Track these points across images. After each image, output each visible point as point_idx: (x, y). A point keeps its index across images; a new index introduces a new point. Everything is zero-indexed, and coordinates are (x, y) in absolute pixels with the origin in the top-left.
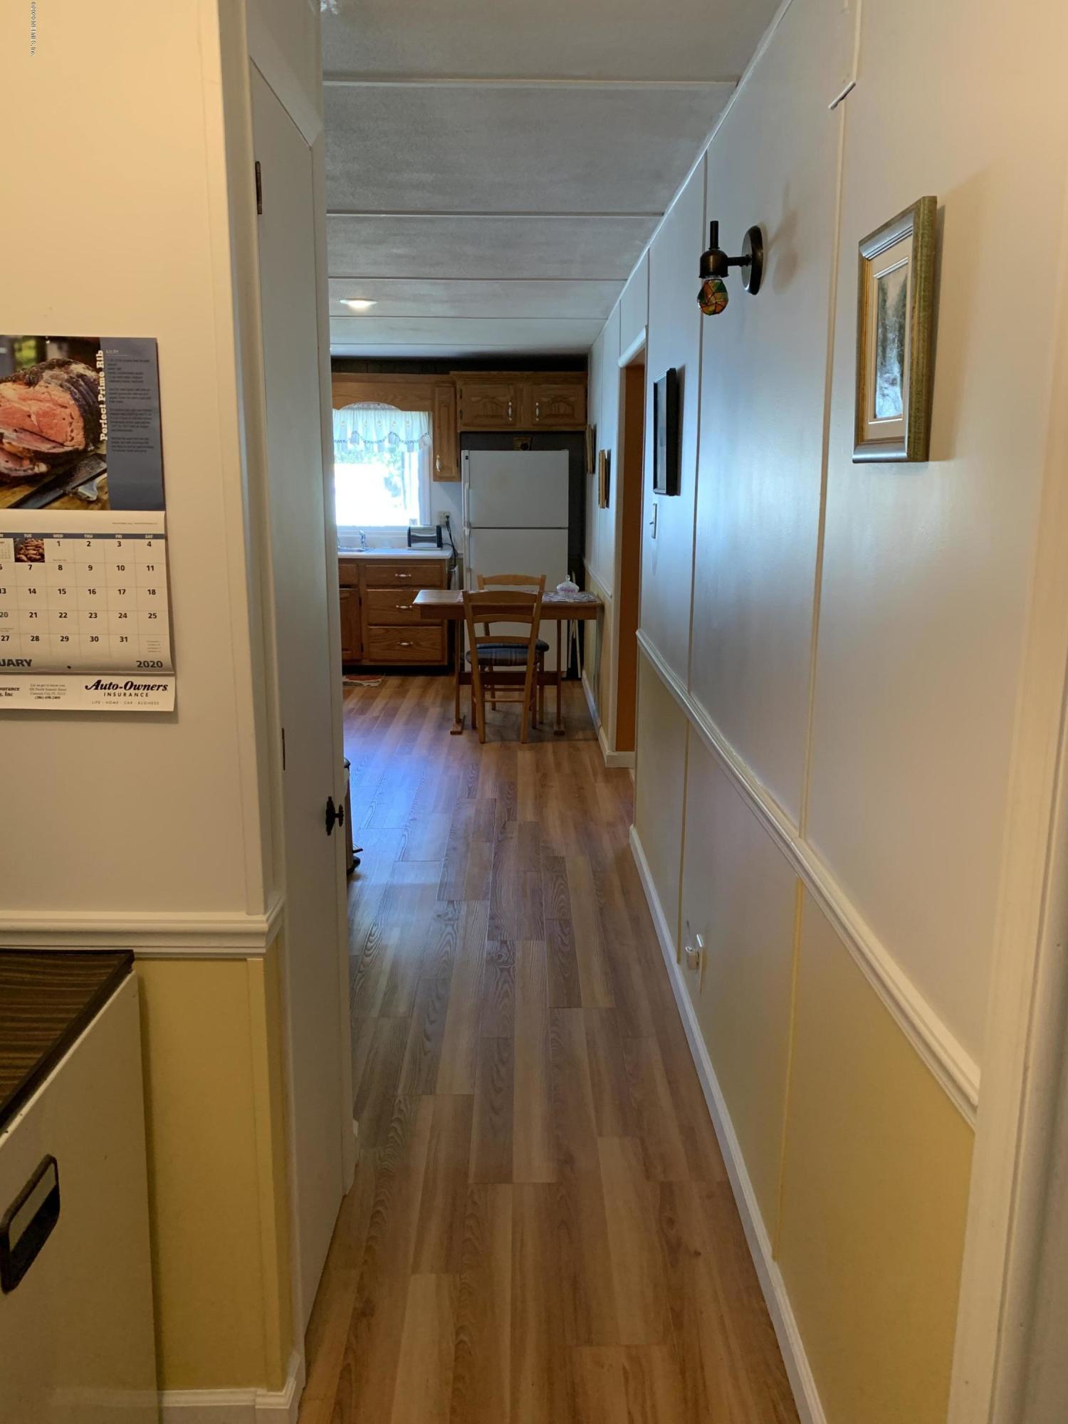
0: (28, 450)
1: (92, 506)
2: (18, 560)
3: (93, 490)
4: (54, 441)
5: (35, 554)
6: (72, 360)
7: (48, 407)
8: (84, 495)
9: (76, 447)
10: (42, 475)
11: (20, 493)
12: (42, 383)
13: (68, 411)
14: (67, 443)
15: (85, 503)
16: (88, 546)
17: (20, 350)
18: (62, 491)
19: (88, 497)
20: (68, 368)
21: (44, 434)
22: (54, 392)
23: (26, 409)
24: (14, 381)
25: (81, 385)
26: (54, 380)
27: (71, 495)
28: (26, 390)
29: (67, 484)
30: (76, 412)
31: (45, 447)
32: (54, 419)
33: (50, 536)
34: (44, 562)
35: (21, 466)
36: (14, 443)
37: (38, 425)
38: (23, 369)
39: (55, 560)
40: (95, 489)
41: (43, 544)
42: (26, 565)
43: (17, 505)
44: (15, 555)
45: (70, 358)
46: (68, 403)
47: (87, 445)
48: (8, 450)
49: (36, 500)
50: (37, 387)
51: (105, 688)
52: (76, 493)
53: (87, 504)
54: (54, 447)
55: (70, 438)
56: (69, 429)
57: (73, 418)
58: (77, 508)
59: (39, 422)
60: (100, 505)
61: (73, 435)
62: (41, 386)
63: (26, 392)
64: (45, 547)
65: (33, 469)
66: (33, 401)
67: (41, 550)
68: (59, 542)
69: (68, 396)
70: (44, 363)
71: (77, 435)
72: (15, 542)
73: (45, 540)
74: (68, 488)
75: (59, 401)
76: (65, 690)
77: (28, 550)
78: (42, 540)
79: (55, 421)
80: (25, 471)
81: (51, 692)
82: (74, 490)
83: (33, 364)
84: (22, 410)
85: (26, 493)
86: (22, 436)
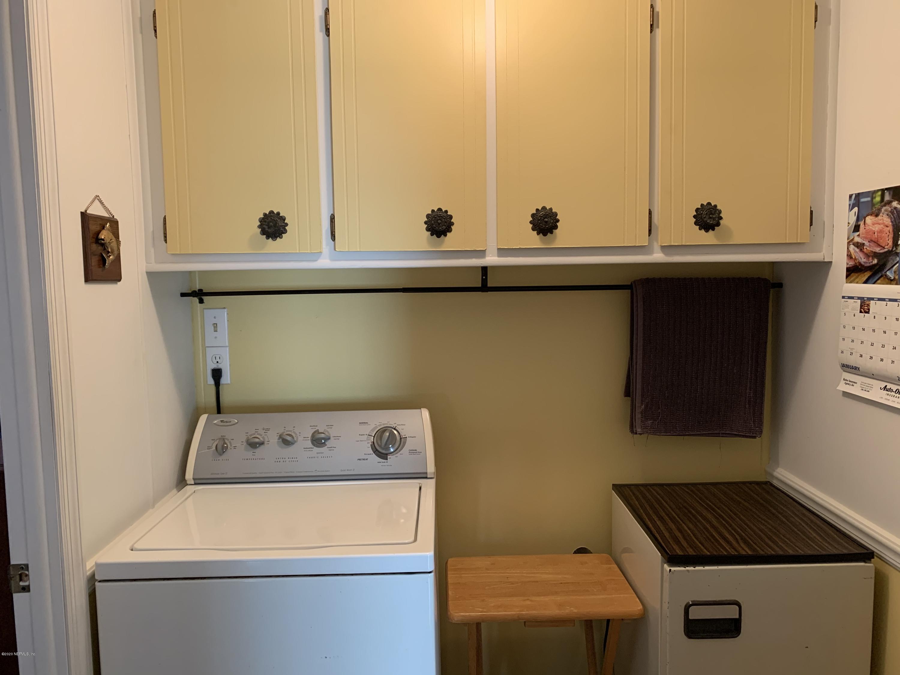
0: (872, 251)
1: (892, 282)
2: (861, 312)
3: (892, 273)
4: (881, 246)
5: (867, 309)
6: (893, 200)
7: (882, 227)
8: (889, 276)
9: (889, 249)
10: (875, 265)
11: (867, 274)
12: (881, 214)
13: (888, 229)
14: (886, 247)
15: (890, 281)
16: (886, 305)
17: (875, 198)
18: (881, 274)
19: (890, 278)
20: (891, 204)
21: (878, 243)
22: (885, 219)
23: (874, 229)
24: (871, 215)
25: (895, 214)
26: (886, 212)
27: (884, 276)
28: (875, 219)
29: (883, 270)
30: (890, 228)
31: (878, 250)
32: (883, 234)
33: (873, 299)
34: (869, 313)
35: (869, 261)
36: (868, 248)
37: (877, 238)
38: (875, 208)
39: (873, 313)
40: (893, 272)
41: (870, 303)
42: (863, 314)
43: (866, 282)
44: (860, 309)
45: (893, 199)
46: (889, 224)
47: (893, 248)
48: (866, 252)
49: (872, 279)
50: (879, 217)
51: (887, 391)
52: (886, 275)
53: (891, 281)
54: (881, 250)
55: (887, 244)
56: (887, 239)
57: (890, 233)
58: (887, 284)
59: (877, 236)
60: (895, 282)
61: (889, 242)
62: (880, 216)
63: (875, 220)
64: (871, 305)
65: (872, 262)
66: (877, 225)
67: (869, 307)
68: (876, 303)
69: (889, 220)
70: (883, 203)
71: (890, 242)
72: (861, 302)
73: (871, 301)
74: (883, 273)
75: (886, 224)
76: (872, 388)
77: (865, 306)
78: (870, 301)
79: (883, 235)
80: (870, 263)
81: (867, 387)
82: (885, 273)
83: (879, 204)
84: (872, 230)
85: (869, 275)
86: (871, 244)
